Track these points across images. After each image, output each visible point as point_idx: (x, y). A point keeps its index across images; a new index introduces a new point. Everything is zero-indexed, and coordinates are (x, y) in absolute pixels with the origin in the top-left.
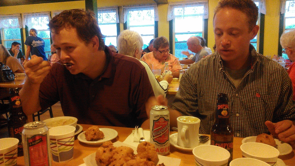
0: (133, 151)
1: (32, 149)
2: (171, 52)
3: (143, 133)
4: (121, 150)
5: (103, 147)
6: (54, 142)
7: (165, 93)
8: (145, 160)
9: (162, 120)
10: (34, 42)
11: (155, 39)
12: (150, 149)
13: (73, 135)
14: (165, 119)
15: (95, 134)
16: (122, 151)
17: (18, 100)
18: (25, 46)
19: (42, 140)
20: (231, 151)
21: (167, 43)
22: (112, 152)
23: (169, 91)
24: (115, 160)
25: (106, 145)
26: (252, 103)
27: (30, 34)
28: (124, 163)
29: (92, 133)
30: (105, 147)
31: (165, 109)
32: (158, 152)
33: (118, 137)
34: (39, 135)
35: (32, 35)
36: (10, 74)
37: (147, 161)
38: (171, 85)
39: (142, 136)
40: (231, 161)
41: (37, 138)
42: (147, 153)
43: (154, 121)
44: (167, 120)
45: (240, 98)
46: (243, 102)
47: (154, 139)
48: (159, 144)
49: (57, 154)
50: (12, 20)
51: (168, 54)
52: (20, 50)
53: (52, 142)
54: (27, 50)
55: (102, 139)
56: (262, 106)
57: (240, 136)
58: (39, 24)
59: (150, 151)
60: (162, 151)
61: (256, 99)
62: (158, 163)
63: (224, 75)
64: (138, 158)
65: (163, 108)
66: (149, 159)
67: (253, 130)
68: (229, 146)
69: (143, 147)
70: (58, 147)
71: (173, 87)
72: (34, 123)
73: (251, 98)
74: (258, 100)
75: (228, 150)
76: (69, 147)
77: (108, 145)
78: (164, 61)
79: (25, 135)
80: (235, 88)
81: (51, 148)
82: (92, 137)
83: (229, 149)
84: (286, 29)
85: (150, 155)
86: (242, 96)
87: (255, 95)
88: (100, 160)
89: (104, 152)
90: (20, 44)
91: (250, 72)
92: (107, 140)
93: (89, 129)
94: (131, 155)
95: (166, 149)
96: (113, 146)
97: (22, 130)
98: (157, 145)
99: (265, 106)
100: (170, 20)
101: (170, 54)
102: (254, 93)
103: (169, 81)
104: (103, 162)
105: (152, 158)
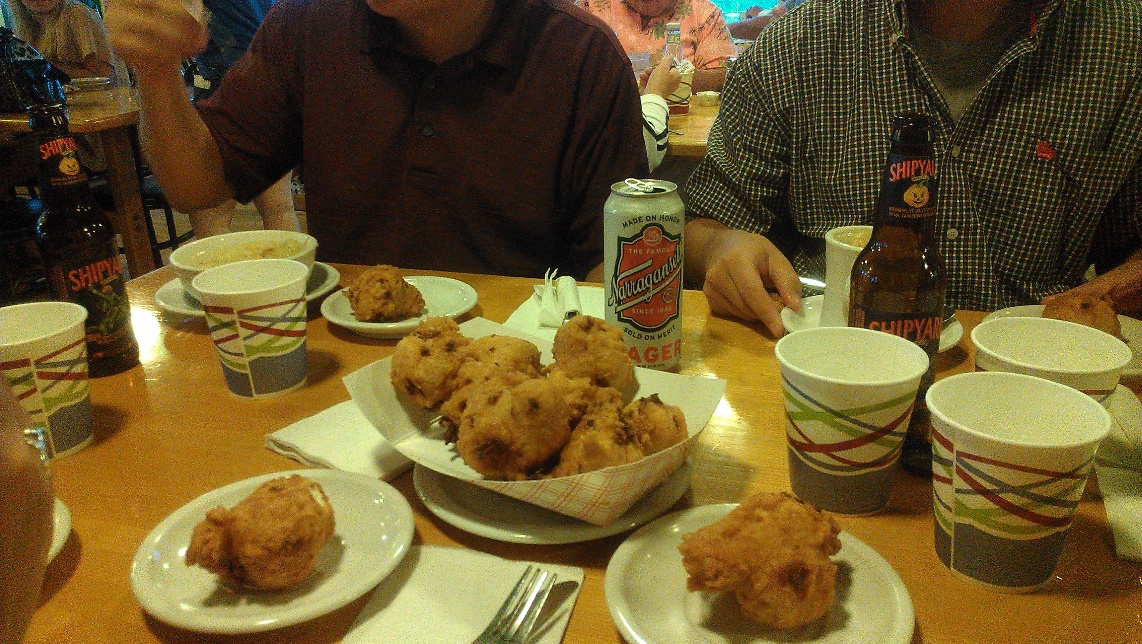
0: (539, 354)
3: (576, 292)
4: (492, 350)
5: (418, 336)
6: (225, 318)
7: (660, 148)
8: (585, 382)
9: (654, 237)
12: (604, 344)
13: (300, 295)
14: (665, 233)
15: (388, 295)
16: (495, 354)
17: (68, 156)
22: (456, 354)
24: (469, 381)
25: (432, 328)
26: (1015, 184)
28: (501, 392)
29: (378, 290)
30: (426, 337)
31: (668, 191)
32: (634, 358)
33: (478, 307)
37: (593, 387)
39: (571, 307)
42: (591, 358)
43: (620, 239)
44: (674, 237)
45: (966, 163)
46: (978, 178)
47: (619, 313)
48: (640, 332)
49: (242, 367)
53: (217, 320)
55: (418, 315)
56: (1057, 198)
59: (606, 353)
60: (651, 357)
61: (1034, 167)
62: (638, 397)
63: (907, 63)
64: (558, 375)
65: (656, 190)
66: (601, 382)
68: (926, 331)
69: (578, 333)
70: (246, 339)
73: (1012, 165)
74: (1041, 170)
75: (921, 346)
76: (287, 340)
77: (439, 329)
80: (951, 120)
81: (217, 342)
82: (377, 306)
83: (925, 341)
85: (604, 365)
86: (977, 153)
87: (1033, 150)
88: (409, 381)
89: (425, 353)
92: (434, 319)
93: (361, 278)
94: (530, 368)
95: (668, 352)
96: (459, 332)
98: (630, 332)
102: (1027, 141)
104: (421, 392)
105: (612, 376)
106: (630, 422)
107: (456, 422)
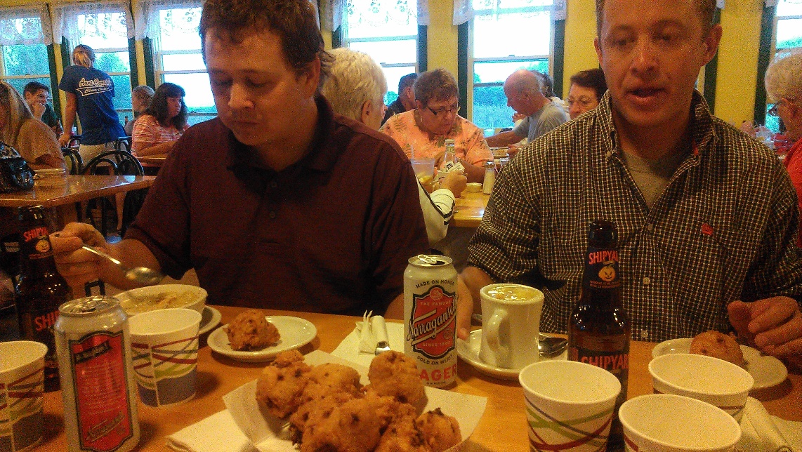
0: (359, 377)
1: (83, 373)
2: (464, 113)
3: (385, 328)
4: (327, 375)
5: (276, 365)
6: (142, 351)
7: (446, 223)
8: (391, 399)
9: (438, 294)
10: (83, 82)
11: (420, 76)
12: (403, 371)
13: (195, 333)
14: (444, 292)
15: (255, 332)
16: (329, 377)
18: (62, 94)
19: (110, 348)
20: (622, 376)
21: (452, 88)
22: (302, 378)
23: (456, 217)
24: (310, 399)
25: (286, 360)
26: (689, 250)
27: (74, 59)
28: (332, 408)
29: (248, 328)
30: (281, 366)
31: (447, 263)
32: (424, 380)
33: (317, 339)
34: (102, 333)
35: (80, 63)
36: (21, 171)
37: (397, 403)
38: (462, 203)
39: (382, 339)
40: (621, 404)
41: (97, 341)
42: (395, 381)
43: (415, 296)
44: (451, 294)
45: (657, 235)
46: (664, 245)
47: (414, 346)
48: (429, 359)
49: (151, 385)
50: (25, 23)
51: (453, 117)
52: (47, 106)
53: (136, 352)
54: (68, 106)
55: (275, 345)
56: (717, 260)
57: (649, 337)
58: (100, 32)
59: (405, 377)
60: (436, 377)
61: (701, 240)
62: (426, 410)
64: (371, 395)
65: (439, 263)
66: (402, 398)
67: (686, 322)
68: (619, 363)
69: (386, 365)
70: (155, 366)
71: (467, 208)
72: (87, 300)
73: (687, 237)
74: (705, 241)
75: (616, 375)
76: (184, 366)
77: (290, 360)
78: (445, 136)
79: (64, 334)
81: (135, 368)
82: (246, 339)
83: (618, 371)
84: (778, 50)
85: (403, 386)
86: (663, 229)
87: (699, 228)
88: (269, 399)
89: (280, 378)
90: (47, 89)
91: (689, 164)
92: (286, 349)
93: (237, 318)
94: (353, 388)
95: (448, 373)
96: (304, 362)
97: (55, 320)
98: (421, 360)
99: (725, 261)
100: (461, 21)
101: (459, 119)
102: (695, 223)
103: (458, 189)
104: (276, 406)
105: (409, 393)
106: (422, 429)
107: (301, 429)
